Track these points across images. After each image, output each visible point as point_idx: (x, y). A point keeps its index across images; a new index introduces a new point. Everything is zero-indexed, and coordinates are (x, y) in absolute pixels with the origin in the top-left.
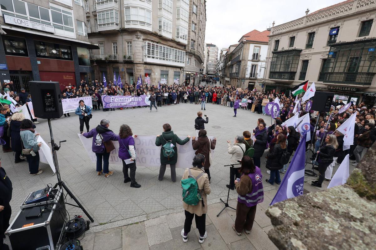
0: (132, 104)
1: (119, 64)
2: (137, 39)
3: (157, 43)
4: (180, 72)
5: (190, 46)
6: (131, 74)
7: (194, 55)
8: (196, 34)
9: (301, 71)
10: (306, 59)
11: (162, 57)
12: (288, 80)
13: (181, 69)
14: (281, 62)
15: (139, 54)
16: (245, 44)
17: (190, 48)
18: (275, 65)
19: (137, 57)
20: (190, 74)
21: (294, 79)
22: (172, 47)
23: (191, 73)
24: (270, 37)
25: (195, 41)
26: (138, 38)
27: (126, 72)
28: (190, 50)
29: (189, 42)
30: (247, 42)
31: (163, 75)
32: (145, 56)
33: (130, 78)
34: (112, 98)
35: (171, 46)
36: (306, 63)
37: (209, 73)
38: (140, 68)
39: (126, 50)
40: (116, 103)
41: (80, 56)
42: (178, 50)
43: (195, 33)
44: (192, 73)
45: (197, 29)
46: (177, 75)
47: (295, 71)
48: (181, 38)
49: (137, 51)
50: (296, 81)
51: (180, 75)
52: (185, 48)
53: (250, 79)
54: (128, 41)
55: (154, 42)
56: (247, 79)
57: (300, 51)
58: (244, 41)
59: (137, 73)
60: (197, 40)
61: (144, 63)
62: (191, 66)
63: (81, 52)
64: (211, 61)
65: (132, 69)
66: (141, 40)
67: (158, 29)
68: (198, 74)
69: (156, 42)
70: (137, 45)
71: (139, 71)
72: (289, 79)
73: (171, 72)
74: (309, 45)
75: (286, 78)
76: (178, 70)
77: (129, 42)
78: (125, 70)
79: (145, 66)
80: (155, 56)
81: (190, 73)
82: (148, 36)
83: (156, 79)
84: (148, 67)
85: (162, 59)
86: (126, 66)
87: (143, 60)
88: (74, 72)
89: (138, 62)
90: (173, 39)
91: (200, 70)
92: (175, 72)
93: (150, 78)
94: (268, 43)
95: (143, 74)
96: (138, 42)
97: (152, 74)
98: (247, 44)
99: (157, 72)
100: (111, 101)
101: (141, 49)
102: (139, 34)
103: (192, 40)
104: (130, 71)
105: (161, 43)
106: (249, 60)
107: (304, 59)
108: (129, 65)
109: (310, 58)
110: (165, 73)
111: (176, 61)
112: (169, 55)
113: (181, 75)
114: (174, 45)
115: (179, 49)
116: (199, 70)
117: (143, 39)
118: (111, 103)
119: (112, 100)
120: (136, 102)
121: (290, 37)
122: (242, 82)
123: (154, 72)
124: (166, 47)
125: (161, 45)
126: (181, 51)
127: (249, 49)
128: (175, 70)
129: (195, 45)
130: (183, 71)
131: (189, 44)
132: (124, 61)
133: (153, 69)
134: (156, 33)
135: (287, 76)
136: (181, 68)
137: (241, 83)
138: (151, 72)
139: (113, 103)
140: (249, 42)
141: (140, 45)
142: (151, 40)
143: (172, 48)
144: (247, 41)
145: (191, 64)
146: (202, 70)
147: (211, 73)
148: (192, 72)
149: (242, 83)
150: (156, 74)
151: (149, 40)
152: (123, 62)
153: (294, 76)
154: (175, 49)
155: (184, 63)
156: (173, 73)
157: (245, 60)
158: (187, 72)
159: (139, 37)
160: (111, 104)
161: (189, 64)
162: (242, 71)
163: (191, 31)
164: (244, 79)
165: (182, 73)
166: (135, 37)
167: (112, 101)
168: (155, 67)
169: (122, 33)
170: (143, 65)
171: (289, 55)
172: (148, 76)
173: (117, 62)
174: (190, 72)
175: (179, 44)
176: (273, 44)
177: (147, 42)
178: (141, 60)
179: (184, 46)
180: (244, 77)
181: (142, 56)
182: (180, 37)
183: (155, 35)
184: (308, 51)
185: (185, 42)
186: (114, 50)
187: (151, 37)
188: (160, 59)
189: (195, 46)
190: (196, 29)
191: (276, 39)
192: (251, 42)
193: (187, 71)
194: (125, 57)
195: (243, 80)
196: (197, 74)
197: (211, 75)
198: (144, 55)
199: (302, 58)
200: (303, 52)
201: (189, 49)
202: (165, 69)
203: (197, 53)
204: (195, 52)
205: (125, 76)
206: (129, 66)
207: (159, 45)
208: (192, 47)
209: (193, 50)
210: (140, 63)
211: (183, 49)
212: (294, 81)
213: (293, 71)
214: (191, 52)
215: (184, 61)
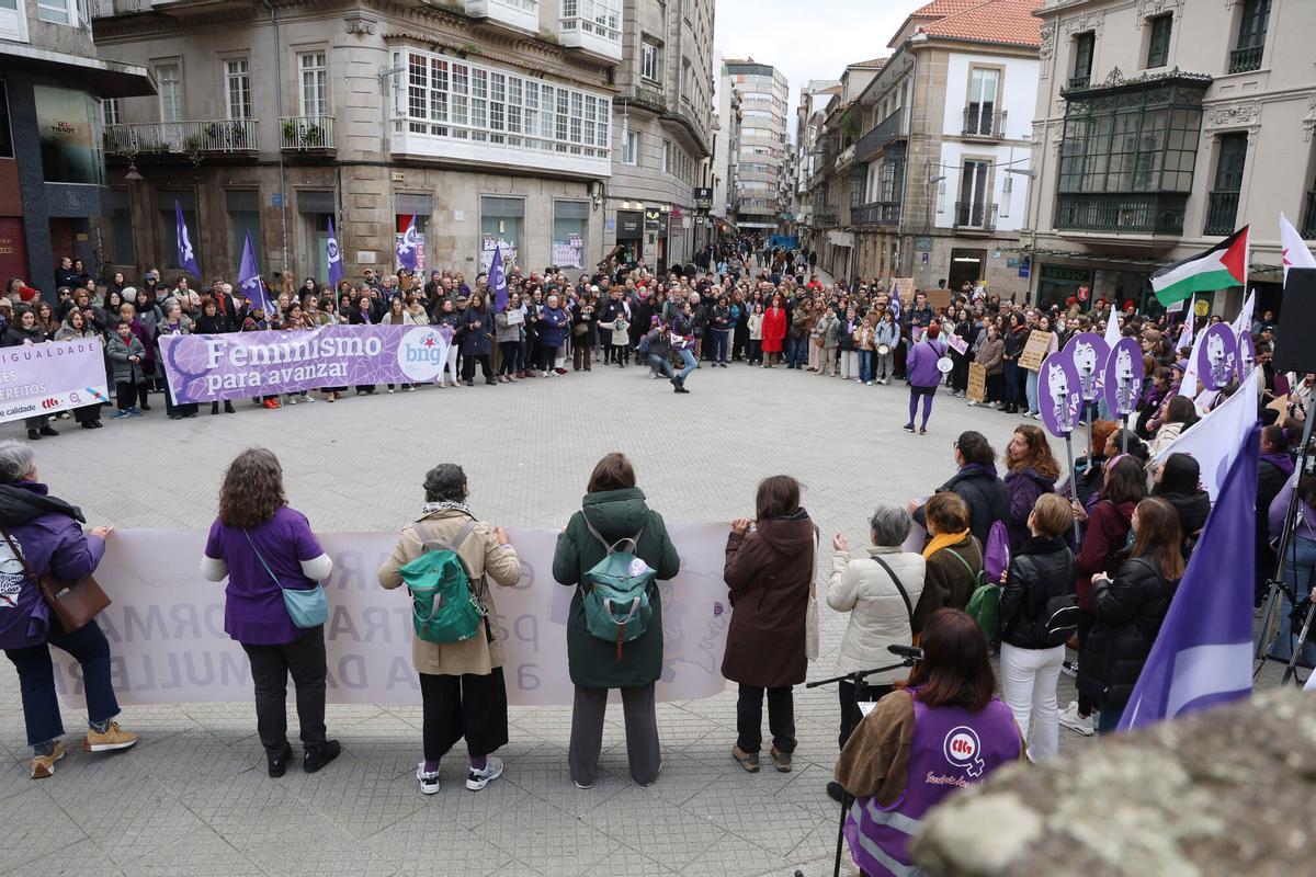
0: (320, 375)
1: (260, 173)
2: (352, 40)
3: (463, 54)
4: (584, 204)
5: (636, 66)
6: (323, 221)
7: (660, 112)
8: (668, 6)
9: (1212, 190)
10: (1232, 124)
11: (488, 128)
12: (1149, 237)
13: (590, 190)
14: (1111, 145)
15: (364, 114)
16: (925, 56)
17: (637, 81)
18: (1081, 160)
19: (352, 129)
20: (639, 215)
21: (1179, 231)
22: (542, 74)
23: (648, 209)
24: (1047, 15)
25: (660, 45)
26: (360, 33)
27: (295, 211)
28: (639, 90)
29: (628, 47)
30: (931, 44)
31: (497, 219)
32: (399, 124)
33: (315, 241)
34: (212, 349)
35: (533, 72)
36: (1233, 144)
37: (742, 210)
38: (371, 187)
39: (296, 97)
40: (237, 370)
41: (50, 134)
42: (571, 89)
44: (653, 211)
46: (570, 221)
47: (1182, 188)
48: (587, 26)
49: (357, 100)
50: (1188, 240)
51: (584, 221)
52: (611, 81)
53: (956, 234)
54: (309, 48)
55: (443, 49)
56: (942, 234)
57: (1204, 85)
58: (919, 42)
59: (354, 216)
60: (675, 38)
61: (389, 160)
62: (643, 172)
63: (55, 110)
64: (750, 150)
65: (327, 194)
66: (375, 40)
68: (682, 211)
69: (454, 50)
70: (352, 70)
71: (366, 202)
72: (1157, 231)
73: (539, 203)
74: (1246, 56)
75: (1140, 223)
76: (577, 193)
77: (314, 55)
78: (290, 200)
79: (396, 175)
80: (449, 122)
81: (639, 207)
82: (415, 20)
83: (459, 245)
84: (414, 180)
85: (488, 137)
86: (298, 179)
87: (385, 143)
88: (21, 219)
89: (359, 158)
90: (543, 34)
91: (697, 191)
92: (558, 203)
93: (427, 239)
94: (1036, 49)
95: (385, 215)
96: (358, 54)
97: (437, 217)
98: (934, 54)
99: (460, 206)
100: (212, 365)
101: (374, 87)
102: (365, 10)
103: (646, 37)
104: (317, 205)
105: (479, 56)
106: (947, 138)
107: (1223, 126)
108: (311, 171)
109: (1253, 123)
110: (503, 210)
111: (562, 148)
112: (523, 116)
113: (595, 219)
114: (552, 63)
115: (580, 84)
116: (690, 196)
117: (386, 38)
118: (208, 371)
119: (212, 354)
120: (345, 365)
121: (1147, 18)
122: (915, 249)
123: (444, 208)
124: (508, 73)
125: (481, 66)
126: (591, 93)
127: (943, 82)
128: (558, 192)
129: (661, 61)
130: (605, 197)
131: (629, 58)
132: (284, 152)
133: (439, 189)
134: (456, 7)
135: (1142, 213)
136: (588, 182)
137: (914, 256)
138: (431, 209)
139: (219, 371)
140: (941, 45)
141: (373, 70)
142: (429, 42)
143: (541, 82)
144: (930, 38)
145: (647, 161)
146: (704, 193)
147: (755, 210)
148: (653, 205)
149: (920, 254)
150: (457, 218)
151: (418, 42)
152: (279, 158)
153: (1181, 212)
154: (556, 85)
155: (609, 155)
156: (550, 207)
157: (930, 137)
158: (626, 206)
159: (361, 25)
160: (210, 378)
161: (634, 164)
162: (916, 195)
164: (927, 233)
165: (600, 208)
166: (342, 25)
167: (212, 360)
168: (451, 178)
169: (276, 7)
170: (385, 170)
171: (1151, 106)
172: (412, 229)
173: (247, 161)
174: (640, 201)
175: (576, 57)
176: (1065, 51)
177: (406, 51)
178: (375, 146)
179: (607, 69)
180: (929, 225)
181: (383, 124)
182: (579, 23)
183: (449, 13)
184: (1240, 87)
185: (611, 49)
186: (235, 98)
187: (430, 23)
188: (479, 136)
189: (661, 70)
191: (1077, 28)
192: (954, 46)
193: (627, 200)
194: (289, 132)
195: (923, 243)
196: (676, 215)
197: (754, 221)
198: (393, 116)
199: (1212, 123)
200: (1216, 93)
201: (629, 85)
202: (503, 187)
203: (676, 103)
204: (663, 99)
205: (290, 230)
206: (313, 180)
207: (470, 64)
208: (645, 76)
209: (651, 88)
210: (371, 159)
211: (599, 83)
212: (1181, 239)
213: (1173, 189)
214: (643, 97)
215: (609, 146)
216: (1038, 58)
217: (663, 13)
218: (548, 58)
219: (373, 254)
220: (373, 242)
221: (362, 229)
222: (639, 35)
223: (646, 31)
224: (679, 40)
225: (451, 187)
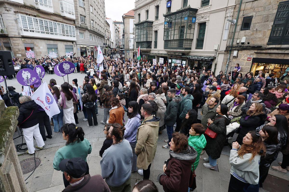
2: (6, 12)
3: (36, 16)
4: (72, 46)
5: (80, 21)
7: (87, 29)
8: (86, 10)
9: (154, 40)
11: (45, 31)
12: (146, 49)
13: (73, 43)
14: (141, 33)
15: (13, 27)
16: (125, 19)
17: (80, 23)
18: (143, 35)
19: (11, 30)
20: (86, 48)
22: (57, 21)
23: (87, 47)
24: (134, 11)
25: (85, 17)
26: (8, 11)
27: (3, 46)
28: (80, 25)
29: (77, 17)
31: (52, 48)
32: (21, 29)
35: (54, 21)
36: (156, 33)
38: (17, 42)
43: (84, 9)
44: (88, 47)
45: (86, 5)
46: (68, 49)
48: (67, 12)
49: (10, 24)
50: (153, 49)
51: (73, 49)
52: (75, 23)
55: (29, 15)
56: (131, 50)
57: (152, 22)
58: (124, 17)
59: (15, 47)
60: (89, 16)
61: (21, 37)
62: (85, 40)
65: (8, 43)
66: (12, 12)
67: (35, 2)
68: (97, 47)
69: (32, 15)
70: (8, 18)
71: (16, 45)
73: (61, 46)
74: (157, 17)
75: (144, 47)
76: (71, 44)
78: (2, 44)
79: (23, 39)
80: (34, 30)
81: (85, 46)
82: (22, 9)
83: (42, 53)
84: (28, 41)
85: (45, 33)
86: (2, 40)
87: (19, 33)
89: (13, 36)
90: (56, 13)
91: (104, 44)
92: (66, 45)
93: (34, 52)
95: (22, 47)
96: (8, 15)
97: (35, 48)
98: (127, 18)
99: (41, 46)
101: (14, 22)
102: (7, 6)
104: (7, 45)
105: (39, 17)
106: (130, 33)
107: (155, 30)
108: (4, 39)
109: (158, 29)
110: (52, 47)
111: (64, 35)
112: (53, 29)
113: (75, 48)
115: (67, 23)
117: (15, 12)
121: (146, 11)
122: (127, 52)
123: (37, 46)
124: (48, 21)
125: (40, 19)
126: (70, 25)
127: (129, 24)
128: (66, 43)
129: (86, 20)
130: (76, 44)
131: (77, 19)
133: (35, 43)
134: (33, 7)
135: (145, 45)
136: (73, 42)
138: (34, 46)
141: (13, 18)
142: (26, 13)
143: (57, 23)
144: (126, 16)
145: (85, 38)
148: (88, 46)
149: (128, 53)
150: (41, 48)
151: (22, 13)
153: (151, 45)
154: (61, 23)
155: (76, 37)
156: (64, 46)
157: (127, 33)
158: (82, 46)
159: (7, 9)
161: (83, 38)
162: (126, 43)
163: (78, 6)
165: (76, 47)
166: (4, 9)
168: (38, 40)
170: (20, 39)
171: (144, 26)
172: (30, 50)
175: (64, 18)
176: (137, 17)
177: (20, 15)
178: (17, 34)
179: (74, 21)
180: (129, 49)
181: (17, 29)
182: (64, 12)
183: (31, 8)
184: (156, 23)
185: (73, 17)
188: (43, 33)
190: (84, 5)
191: (138, 13)
192: (130, 17)
193: (82, 45)
196: (95, 48)
198: (19, 28)
200: (154, 24)
201: (78, 24)
202: (52, 42)
203: (91, 28)
204: (87, 27)
206: (5, 40)
208: (82, 22)
209: (84, 25)
210: (16, 36)
211: (72, 23)
212: (151, 49)
213: (149, 41)
214: (82, 26)
215: (75, 35)
216: (134, 18)
217: (85, 11)
218: (59, 18)
219: (20, 55)
220: (20, 52)
221: (17, 50)
222: (79, 15)
223: (81, 14)
224: (90, 16)
225: (38, 42)
